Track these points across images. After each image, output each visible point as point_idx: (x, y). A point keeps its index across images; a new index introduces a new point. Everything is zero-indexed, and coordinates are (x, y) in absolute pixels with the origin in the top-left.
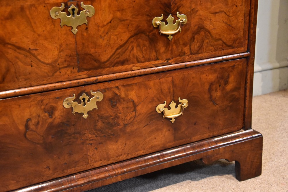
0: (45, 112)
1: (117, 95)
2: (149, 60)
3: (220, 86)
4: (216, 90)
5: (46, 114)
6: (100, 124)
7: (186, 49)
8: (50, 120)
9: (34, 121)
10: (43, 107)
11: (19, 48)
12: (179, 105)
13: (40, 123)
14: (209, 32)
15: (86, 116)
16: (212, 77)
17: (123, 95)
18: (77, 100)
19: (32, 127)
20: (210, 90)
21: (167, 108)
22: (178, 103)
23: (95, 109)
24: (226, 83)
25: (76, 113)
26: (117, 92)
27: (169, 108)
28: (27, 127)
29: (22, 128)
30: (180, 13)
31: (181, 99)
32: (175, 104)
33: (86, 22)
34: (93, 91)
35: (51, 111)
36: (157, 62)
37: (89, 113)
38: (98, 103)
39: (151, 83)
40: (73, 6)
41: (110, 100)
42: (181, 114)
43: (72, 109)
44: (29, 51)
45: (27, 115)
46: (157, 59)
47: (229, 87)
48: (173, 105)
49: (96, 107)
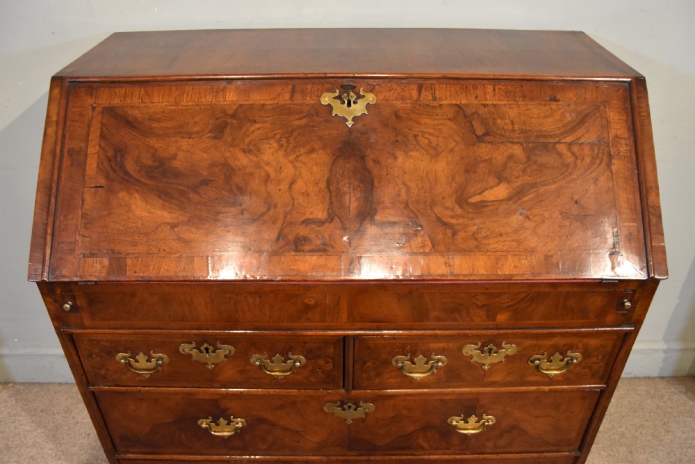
2: (437, 449)
7: (490, 444)
11: (287, 429)
30: (487, 415)
33: (364, 416)
36: (447, 451)
40: (350, 404)
44: (297, 432)
46: (448, 449)
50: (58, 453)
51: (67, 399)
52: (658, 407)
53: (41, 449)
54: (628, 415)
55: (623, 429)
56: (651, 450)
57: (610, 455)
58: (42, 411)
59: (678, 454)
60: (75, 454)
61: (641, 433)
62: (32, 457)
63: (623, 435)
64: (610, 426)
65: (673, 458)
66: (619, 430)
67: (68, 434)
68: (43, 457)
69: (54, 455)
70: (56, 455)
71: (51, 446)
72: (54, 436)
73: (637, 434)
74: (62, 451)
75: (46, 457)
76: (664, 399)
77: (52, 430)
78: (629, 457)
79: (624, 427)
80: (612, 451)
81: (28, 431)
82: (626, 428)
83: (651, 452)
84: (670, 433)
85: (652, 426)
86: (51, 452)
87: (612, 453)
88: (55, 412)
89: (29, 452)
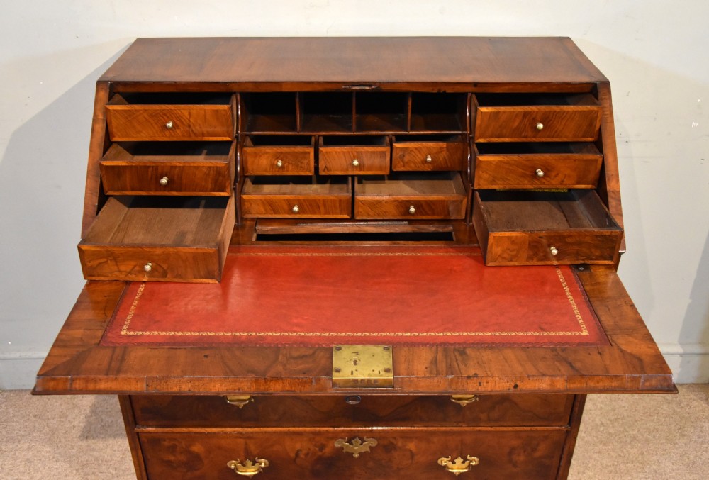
0: (316, 447)
1: (393, 444)
3: (524, 452)
4: (519, 455)
5: (317, 449)
6: (371, 464)
7: (483, 416)
8: (320, 453)
9: (304, 452)
10: (314, 443)
12: (467, 462)
13: (310, 454)
14: (516, 404)
15: (356, 456)
16: (514, 443)
17: (400, 444)
18: (350, 442)
19: (302, 455)
20: (510, 453)
21: (451, 462)
22: (465, 460)
23: (367, 452)
24: (534, 450)
25: (347, 452)
26: (393, 441)
27: (454, 463)
28: (297, 455)
29: (292, 455)
31: (471, 456)
32: (462, 460)
34: (367, 438)
35: (322, 447)
37: (360, 454)
38: (370, 447)
39: (435, 439)
41: (385, 447)
42: (465, 471)
43: (342, 448)
45: (298, 446)
47: (537, 454)
48: (459, 461)
49: (369, 450)
50: (56, 455)
51: (61, 405)
52: (675, 412)
53: (38, 452)
54: (642, 420)
55: (635, 432)
56: (663, 452)
57: (620, 456)
58: (35, 416)
59: (692, 457)
60: (74, 456)
61: (654, 437)
62: (28, 460)
63: (634, 438)
64: (622, 429)
65: (687, 460)
66: (631, 433)
67: (65, 438)
68: (40, 460)
69: (51, 457)
70: (54, 458)
71: (48, 449)
72: (50, 439)
73: (651, 437)
74: (60, 453)
75: (43, 459)
76: (682, 405)
77: (48, 434)
78: (640, 459)
79: (637, 430)
80: (622, 452)
81: (23, 436)
82: (639, 431)
83: (663, 454)
84: (686, 437)
85: (667, 430)
86: (48, 454)
87: (622, 454)
88: (49, 417)
89: (24, 455)
